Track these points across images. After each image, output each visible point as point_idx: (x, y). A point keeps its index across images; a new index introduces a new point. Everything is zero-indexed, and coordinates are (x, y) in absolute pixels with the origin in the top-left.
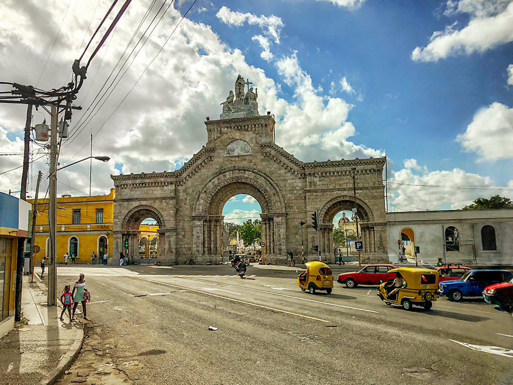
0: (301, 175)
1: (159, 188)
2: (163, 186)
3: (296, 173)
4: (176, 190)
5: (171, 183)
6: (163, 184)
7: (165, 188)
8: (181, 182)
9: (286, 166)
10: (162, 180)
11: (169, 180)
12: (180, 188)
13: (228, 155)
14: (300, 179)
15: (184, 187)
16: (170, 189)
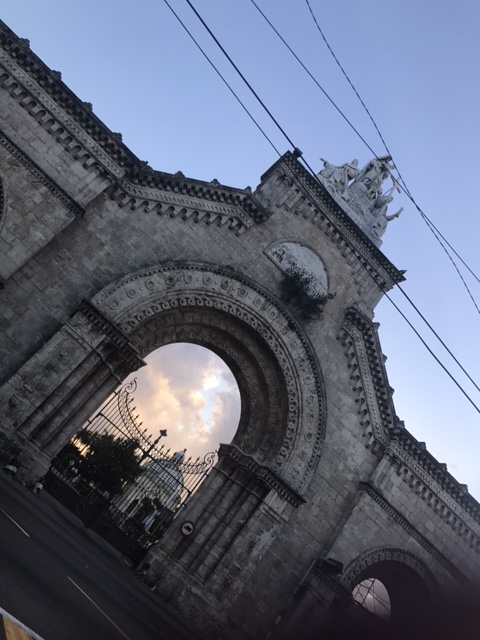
0: (375, 443)
1: (59, 149)
2: (76, 158)
3: (369, 429)
4: (98, 201)
5: (104, 174)
6: (81, 153)
7: (77, 167)
8: (127, 199)
9: (362, 396)
10: (90, 143)
11: (106, 160)
12: (111, 206)
13: (275, 258)
14: (367, 447)
15: (122, 214)
16: (88, 180)
